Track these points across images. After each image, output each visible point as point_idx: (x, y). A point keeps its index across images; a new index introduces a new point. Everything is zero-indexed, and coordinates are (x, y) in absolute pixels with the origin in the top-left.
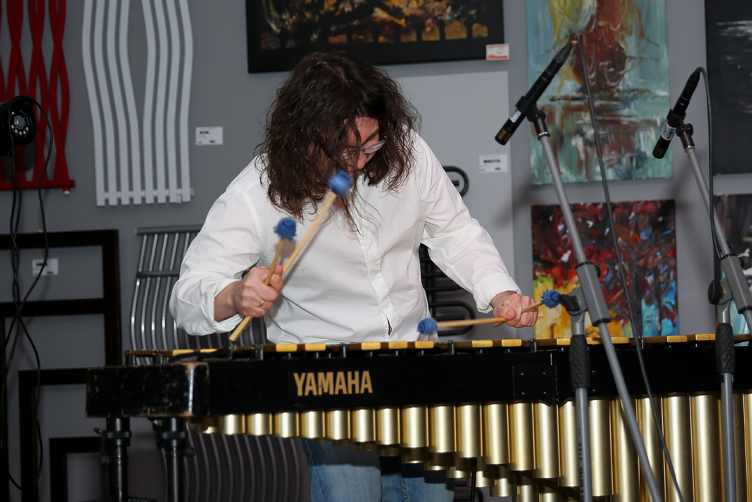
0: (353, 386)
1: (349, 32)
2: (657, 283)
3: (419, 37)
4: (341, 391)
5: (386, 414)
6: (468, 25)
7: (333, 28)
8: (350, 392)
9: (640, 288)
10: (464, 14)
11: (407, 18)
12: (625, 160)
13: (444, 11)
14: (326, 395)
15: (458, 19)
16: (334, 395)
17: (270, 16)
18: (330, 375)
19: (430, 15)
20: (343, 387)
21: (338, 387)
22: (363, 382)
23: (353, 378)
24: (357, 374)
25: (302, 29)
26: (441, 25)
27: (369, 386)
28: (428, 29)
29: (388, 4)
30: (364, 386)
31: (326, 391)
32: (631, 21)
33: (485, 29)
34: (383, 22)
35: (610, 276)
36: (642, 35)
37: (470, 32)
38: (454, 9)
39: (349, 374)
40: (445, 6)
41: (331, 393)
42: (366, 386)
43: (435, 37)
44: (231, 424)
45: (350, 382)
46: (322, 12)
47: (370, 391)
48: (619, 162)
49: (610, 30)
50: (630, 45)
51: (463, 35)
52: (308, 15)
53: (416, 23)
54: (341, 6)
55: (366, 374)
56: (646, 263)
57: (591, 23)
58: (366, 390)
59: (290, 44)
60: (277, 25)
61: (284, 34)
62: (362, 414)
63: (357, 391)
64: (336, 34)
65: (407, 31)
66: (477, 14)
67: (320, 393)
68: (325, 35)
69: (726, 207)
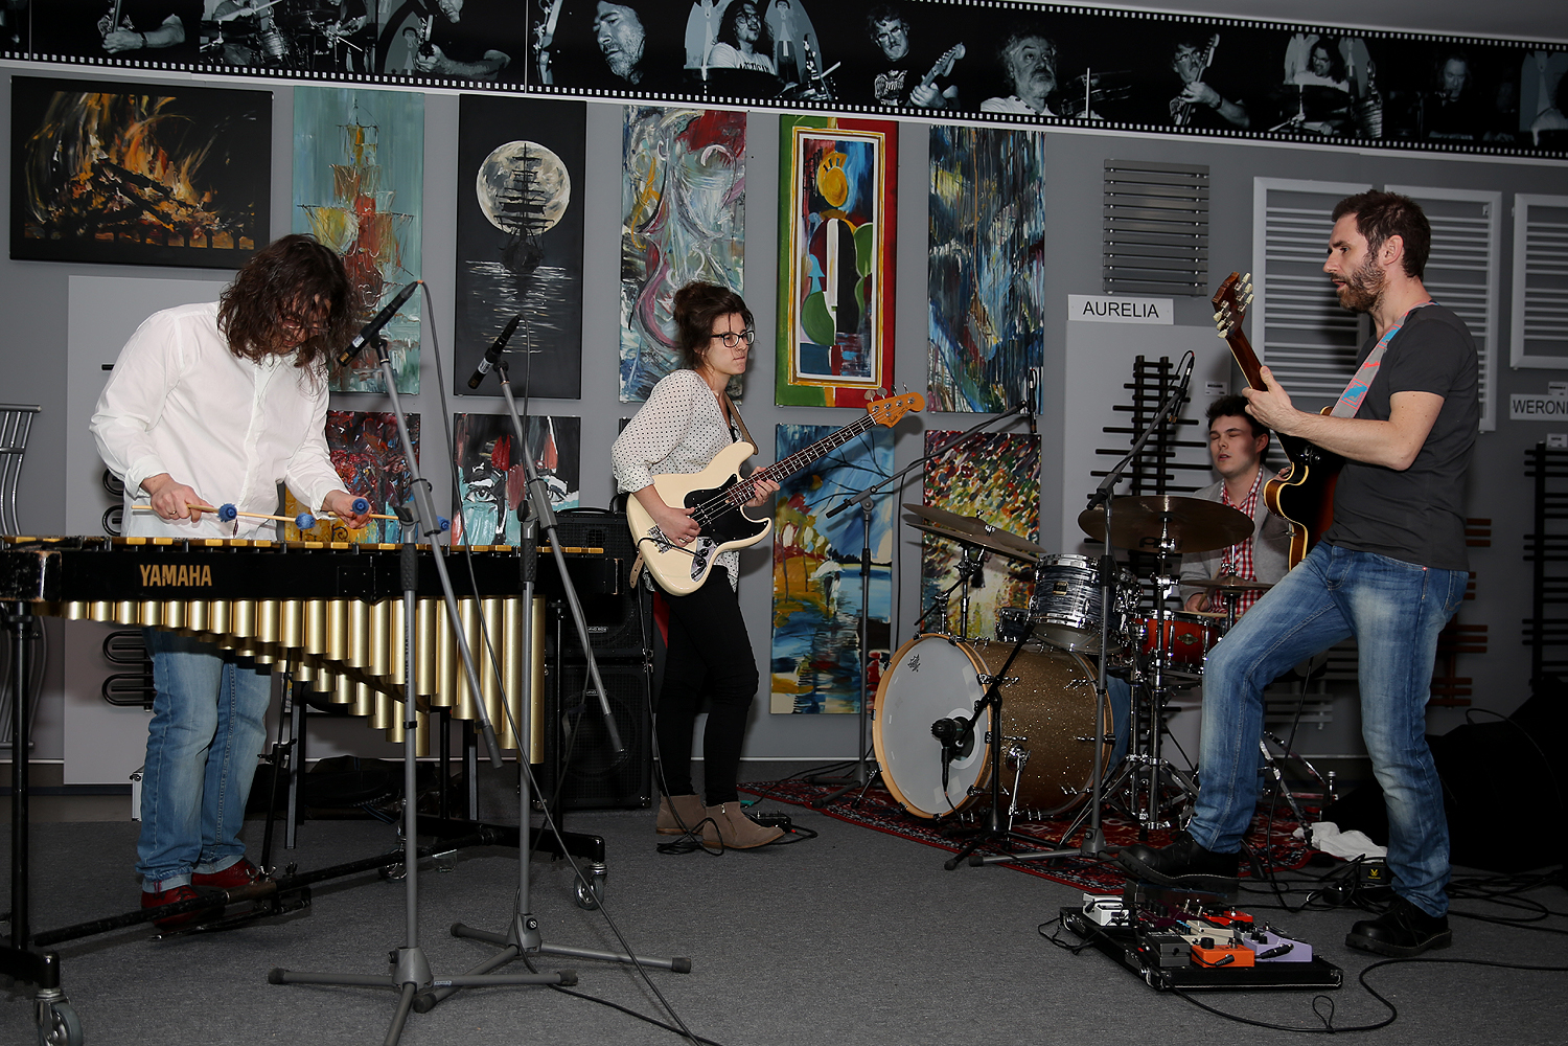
0: (195, 579)
1: (116, 230)
2: (400, 488)
3: (187, 243)
4: (183, 583)
5: (219, 605)
6: (236, 237)
7: (100, 226)
8: (191, 584)
9: (385, 490)
10: (231, 226)
11: (174, 224)
12: (376, 375)
13: (213, 221)
14: (169, 586)
15: (225, 230)
16: (177, 586)
17: (36, 207)
18: (174, 568)
19: (198, 224)
20: (185, 579)
21: (180, 579)
22: (204, 576)
23: (195, 571)
24: (198, 567)
25: (69, 223)
26: (209, 234)
27: (209, 580)
28: (196, 237)
29: (157, 208)
30: (204, 579)
31: (169, 582)
32: (389, 251)
33: (252, 242)
34: (152, 223)
35: (358, 478)
36: (398, 264)
37: (236, 243)
38: (222, 221)
39: (191, 567)
40: (213, 217)
41: (174, 584)
42: (206, 579)
43: (203, 245)
44: (75, 609)
45: (192, 575)
46: (90, 209)
47: (210, 584)
48: (372, 376)
49: (369, 256)
50: (387, 272)
51: (231, 246)
52: (75, 210)
53: (185, 230)
54: (110, 205)
55: (207, 568)
56: (391, 469)
57: (352, 248)
58: (206, 583)
59: (55, 235)
60: (42, 216)
61: (49, 226)
62: (197, 606)
63: (198, 584)
64: (103, 231)
65: (175, 236)
66: (244, 228)
67: (164, 584)
68: (92, 230)
69: (466, 425)
